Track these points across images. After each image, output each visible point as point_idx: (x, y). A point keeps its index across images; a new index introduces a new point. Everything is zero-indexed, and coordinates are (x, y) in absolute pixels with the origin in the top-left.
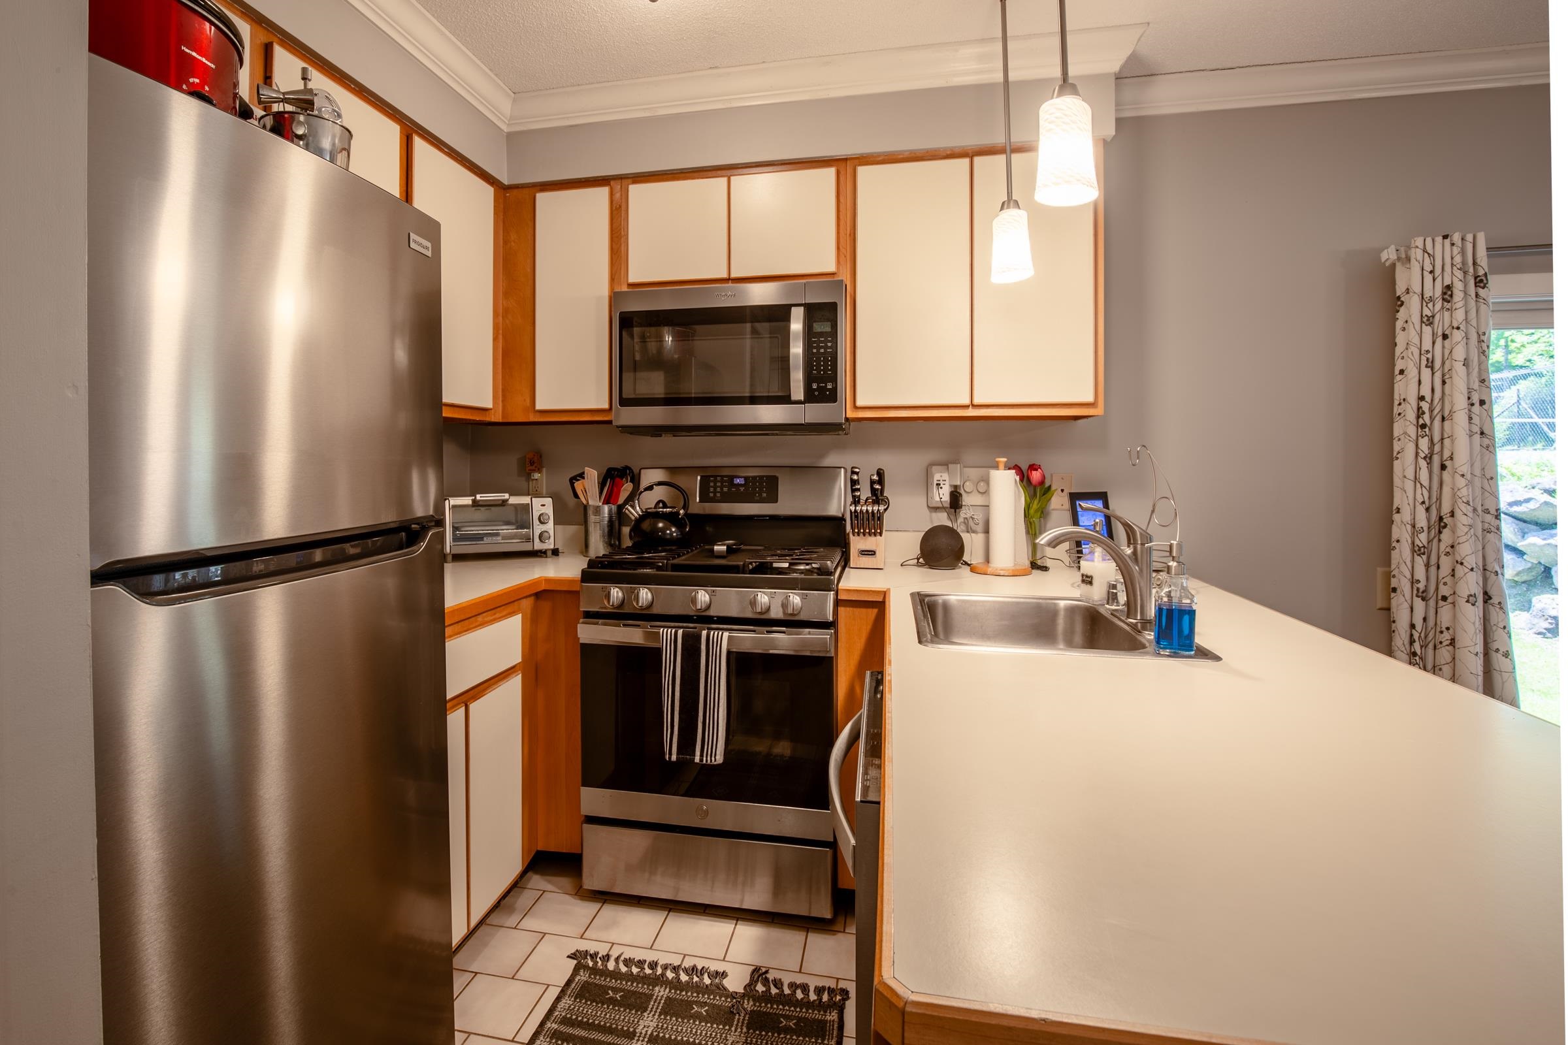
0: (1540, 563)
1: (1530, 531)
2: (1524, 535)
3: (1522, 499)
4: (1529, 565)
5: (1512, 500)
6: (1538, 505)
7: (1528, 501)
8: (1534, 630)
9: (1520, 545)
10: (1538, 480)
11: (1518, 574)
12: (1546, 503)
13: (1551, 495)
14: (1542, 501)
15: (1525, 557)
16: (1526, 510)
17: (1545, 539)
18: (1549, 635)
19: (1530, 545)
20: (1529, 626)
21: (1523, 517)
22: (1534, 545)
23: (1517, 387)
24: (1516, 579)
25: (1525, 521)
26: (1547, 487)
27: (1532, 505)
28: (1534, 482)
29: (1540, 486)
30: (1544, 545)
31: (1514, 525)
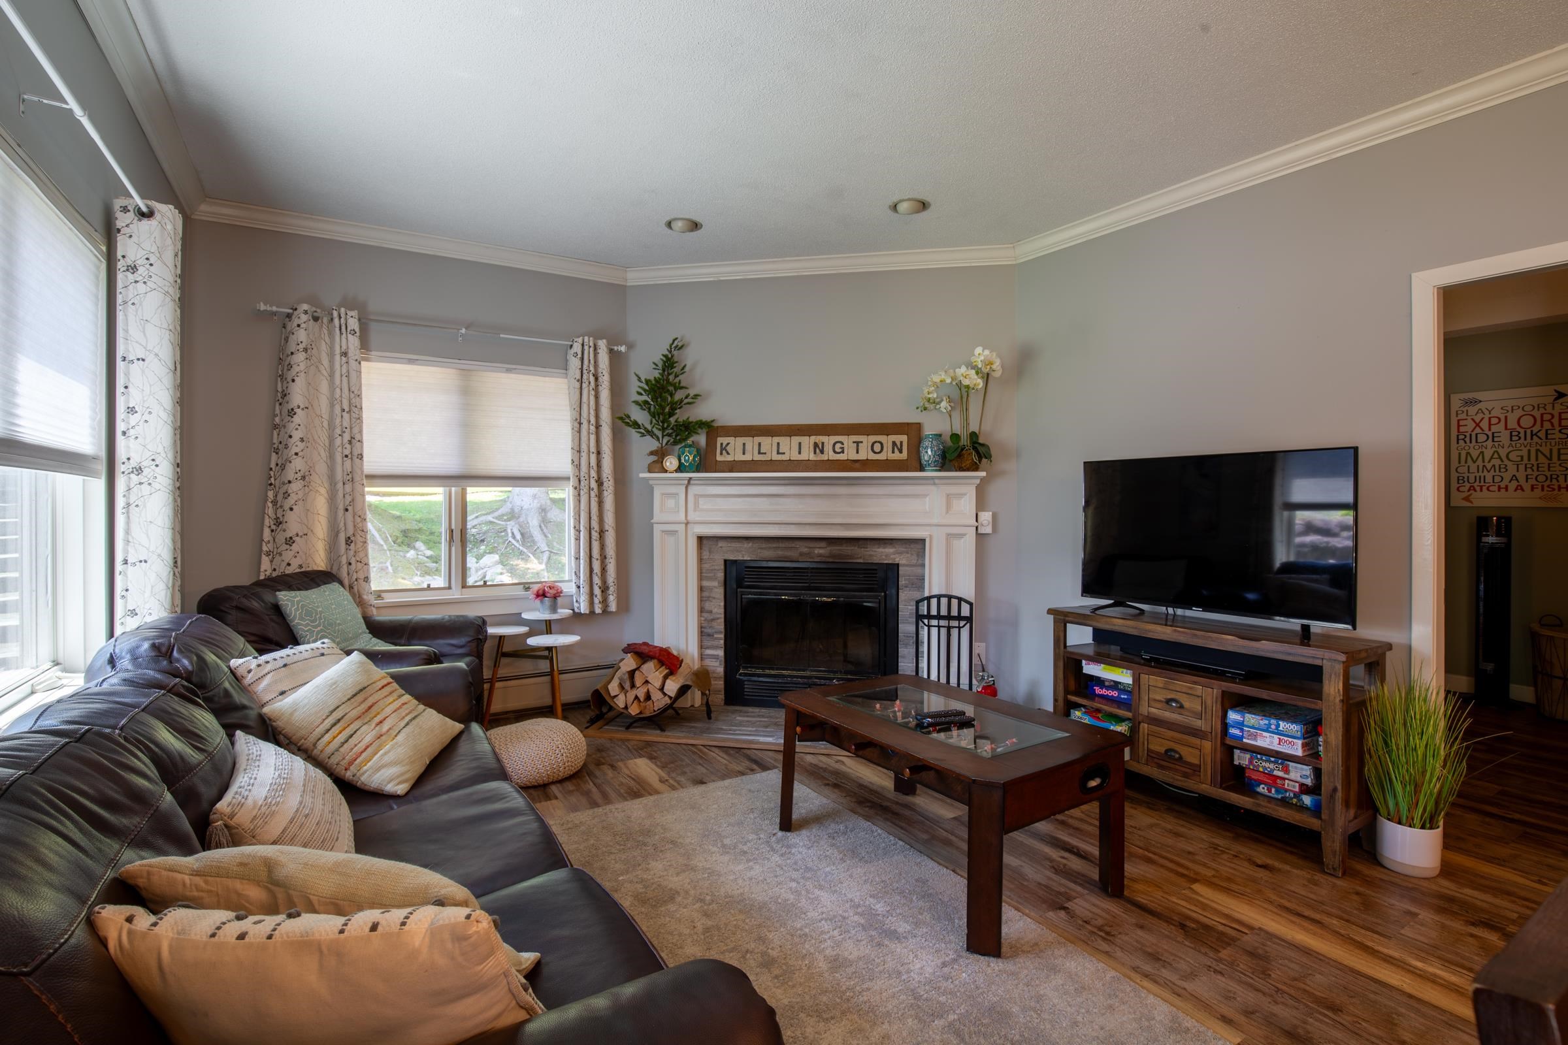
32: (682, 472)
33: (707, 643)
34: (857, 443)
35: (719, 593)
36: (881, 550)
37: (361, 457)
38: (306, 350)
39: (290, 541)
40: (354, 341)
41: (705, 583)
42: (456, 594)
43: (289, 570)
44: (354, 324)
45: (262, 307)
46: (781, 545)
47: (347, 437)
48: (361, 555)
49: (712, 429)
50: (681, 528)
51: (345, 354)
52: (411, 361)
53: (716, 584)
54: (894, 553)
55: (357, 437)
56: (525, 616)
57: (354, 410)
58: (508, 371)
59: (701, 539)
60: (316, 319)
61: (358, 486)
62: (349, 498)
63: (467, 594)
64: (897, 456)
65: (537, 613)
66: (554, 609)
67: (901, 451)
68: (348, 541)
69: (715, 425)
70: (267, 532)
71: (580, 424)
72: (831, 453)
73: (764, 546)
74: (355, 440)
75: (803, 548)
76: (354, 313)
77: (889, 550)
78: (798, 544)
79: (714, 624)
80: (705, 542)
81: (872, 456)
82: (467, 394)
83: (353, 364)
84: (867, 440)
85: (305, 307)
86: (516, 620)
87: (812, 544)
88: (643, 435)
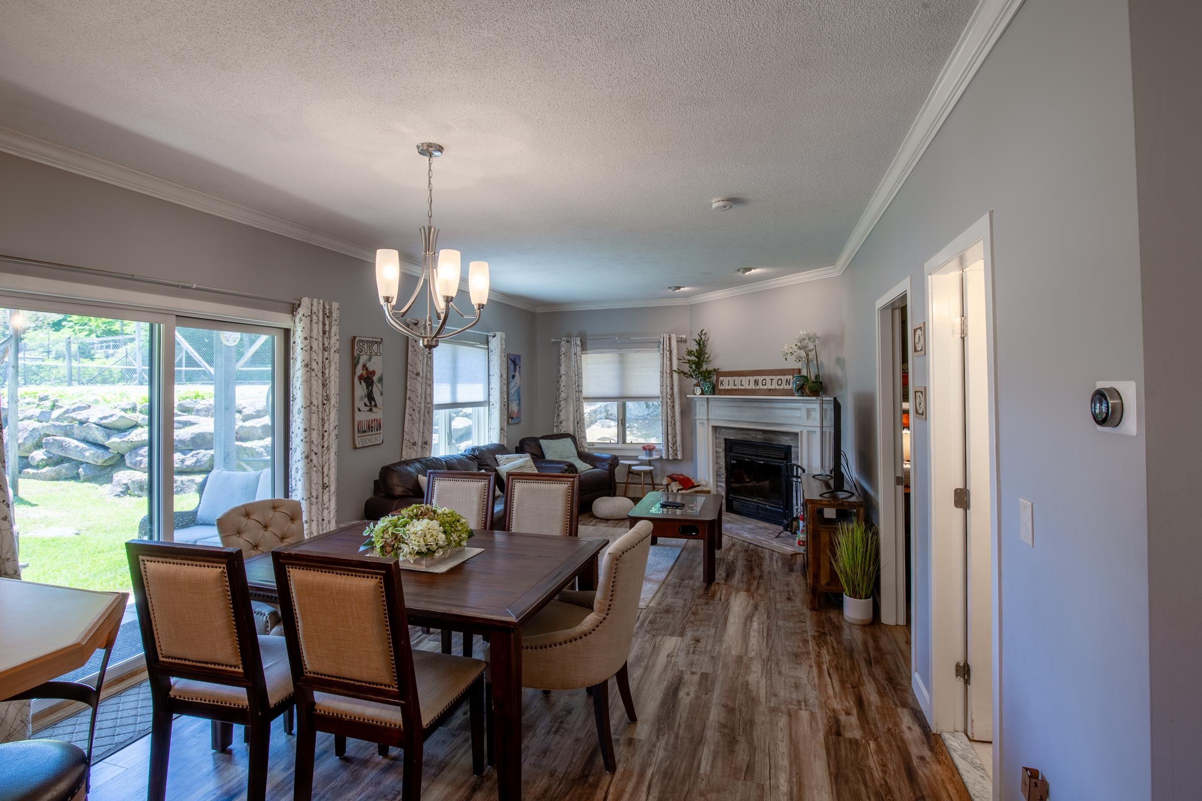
0: (118, 453)
1: (114, 434)
2: (109, 437)
3: (108, 415)
4: (112, 455)
5: (102, 416)
6: (117, 418)
7: (111, 416)
8: (113, 494)
9: (107, 443)
10: (119, 403)
11: (105, 461)
12: (122, 417)
13: (125, 412)
14: (119, 415)
15: (110, 450)
16: (110, 421)
17: (121, 438)
18: (122, 495)
19: (112, 442)
20: (111, 492)
21: (109, 426)
22: (115, 442)
23: (127, 346)
24: (104, 464)
25: (110, 429)
26: (123, 407)
27: (114, 419)
28: (116, 404)
29: (119, 407)
30: (120, 442)
31: (103, 432)
32: (704, 394)
33: (719, 480)
34: (772, 380)
35: (722, 455)
36: (784, 438)
37: (581, 391)
38: (564, 354)
39: (561, 422)
40: (579, 349)
41: (718, 449)
42: (620, 446)
43: (561, 432)
44: (579, 343)
45: (553, 340)
46: (742, 432)
47: (577, 385)
48: (582, 428)
49: (718, 373)
50: (706, 422)
51: (575, 354)
52: (601, 353)
53: (721, 450)
54: (790, 440)
55: (580, 384)
56: (639, 458)
57: (579, 375)
58: (638, 352)
59: (713, 427)
60: (568, 342)
61: (581, 403)
62: (578, 407)
63: (624, 446)
64: (787, 387)
65: (643, 457)
66: (651, 455)
67: (789, 385)
68: (578, 423)
69: (720, 370)
70: (556, 419)
71: (663, 373)
72: (761, 385)
73: (738, 432)
74: (579, 386)
75: (753, 434)
76: (579, 338)
77: (787, 438)
78: (751, 432)
79: (721, 470)
80: (717, 429)
81: (778, 387)
82: (622, 363)
83: (578, 357)
84: (776, 378)
85: (564, 339)
86: (635, 458)
87: (756, 433)
88: (687, 377)
